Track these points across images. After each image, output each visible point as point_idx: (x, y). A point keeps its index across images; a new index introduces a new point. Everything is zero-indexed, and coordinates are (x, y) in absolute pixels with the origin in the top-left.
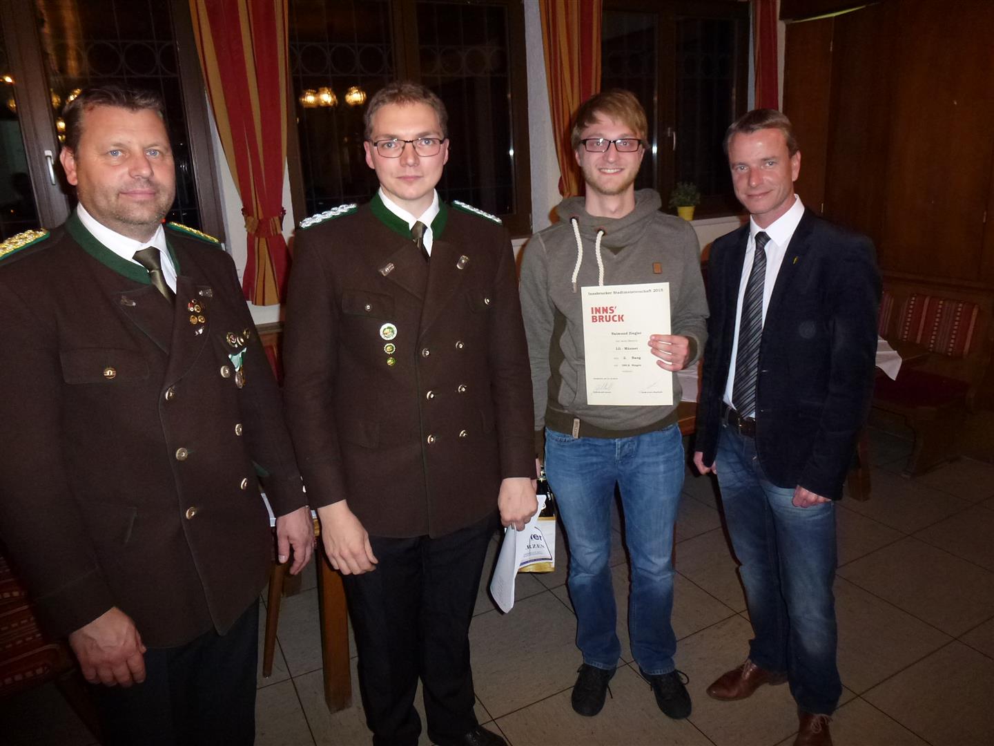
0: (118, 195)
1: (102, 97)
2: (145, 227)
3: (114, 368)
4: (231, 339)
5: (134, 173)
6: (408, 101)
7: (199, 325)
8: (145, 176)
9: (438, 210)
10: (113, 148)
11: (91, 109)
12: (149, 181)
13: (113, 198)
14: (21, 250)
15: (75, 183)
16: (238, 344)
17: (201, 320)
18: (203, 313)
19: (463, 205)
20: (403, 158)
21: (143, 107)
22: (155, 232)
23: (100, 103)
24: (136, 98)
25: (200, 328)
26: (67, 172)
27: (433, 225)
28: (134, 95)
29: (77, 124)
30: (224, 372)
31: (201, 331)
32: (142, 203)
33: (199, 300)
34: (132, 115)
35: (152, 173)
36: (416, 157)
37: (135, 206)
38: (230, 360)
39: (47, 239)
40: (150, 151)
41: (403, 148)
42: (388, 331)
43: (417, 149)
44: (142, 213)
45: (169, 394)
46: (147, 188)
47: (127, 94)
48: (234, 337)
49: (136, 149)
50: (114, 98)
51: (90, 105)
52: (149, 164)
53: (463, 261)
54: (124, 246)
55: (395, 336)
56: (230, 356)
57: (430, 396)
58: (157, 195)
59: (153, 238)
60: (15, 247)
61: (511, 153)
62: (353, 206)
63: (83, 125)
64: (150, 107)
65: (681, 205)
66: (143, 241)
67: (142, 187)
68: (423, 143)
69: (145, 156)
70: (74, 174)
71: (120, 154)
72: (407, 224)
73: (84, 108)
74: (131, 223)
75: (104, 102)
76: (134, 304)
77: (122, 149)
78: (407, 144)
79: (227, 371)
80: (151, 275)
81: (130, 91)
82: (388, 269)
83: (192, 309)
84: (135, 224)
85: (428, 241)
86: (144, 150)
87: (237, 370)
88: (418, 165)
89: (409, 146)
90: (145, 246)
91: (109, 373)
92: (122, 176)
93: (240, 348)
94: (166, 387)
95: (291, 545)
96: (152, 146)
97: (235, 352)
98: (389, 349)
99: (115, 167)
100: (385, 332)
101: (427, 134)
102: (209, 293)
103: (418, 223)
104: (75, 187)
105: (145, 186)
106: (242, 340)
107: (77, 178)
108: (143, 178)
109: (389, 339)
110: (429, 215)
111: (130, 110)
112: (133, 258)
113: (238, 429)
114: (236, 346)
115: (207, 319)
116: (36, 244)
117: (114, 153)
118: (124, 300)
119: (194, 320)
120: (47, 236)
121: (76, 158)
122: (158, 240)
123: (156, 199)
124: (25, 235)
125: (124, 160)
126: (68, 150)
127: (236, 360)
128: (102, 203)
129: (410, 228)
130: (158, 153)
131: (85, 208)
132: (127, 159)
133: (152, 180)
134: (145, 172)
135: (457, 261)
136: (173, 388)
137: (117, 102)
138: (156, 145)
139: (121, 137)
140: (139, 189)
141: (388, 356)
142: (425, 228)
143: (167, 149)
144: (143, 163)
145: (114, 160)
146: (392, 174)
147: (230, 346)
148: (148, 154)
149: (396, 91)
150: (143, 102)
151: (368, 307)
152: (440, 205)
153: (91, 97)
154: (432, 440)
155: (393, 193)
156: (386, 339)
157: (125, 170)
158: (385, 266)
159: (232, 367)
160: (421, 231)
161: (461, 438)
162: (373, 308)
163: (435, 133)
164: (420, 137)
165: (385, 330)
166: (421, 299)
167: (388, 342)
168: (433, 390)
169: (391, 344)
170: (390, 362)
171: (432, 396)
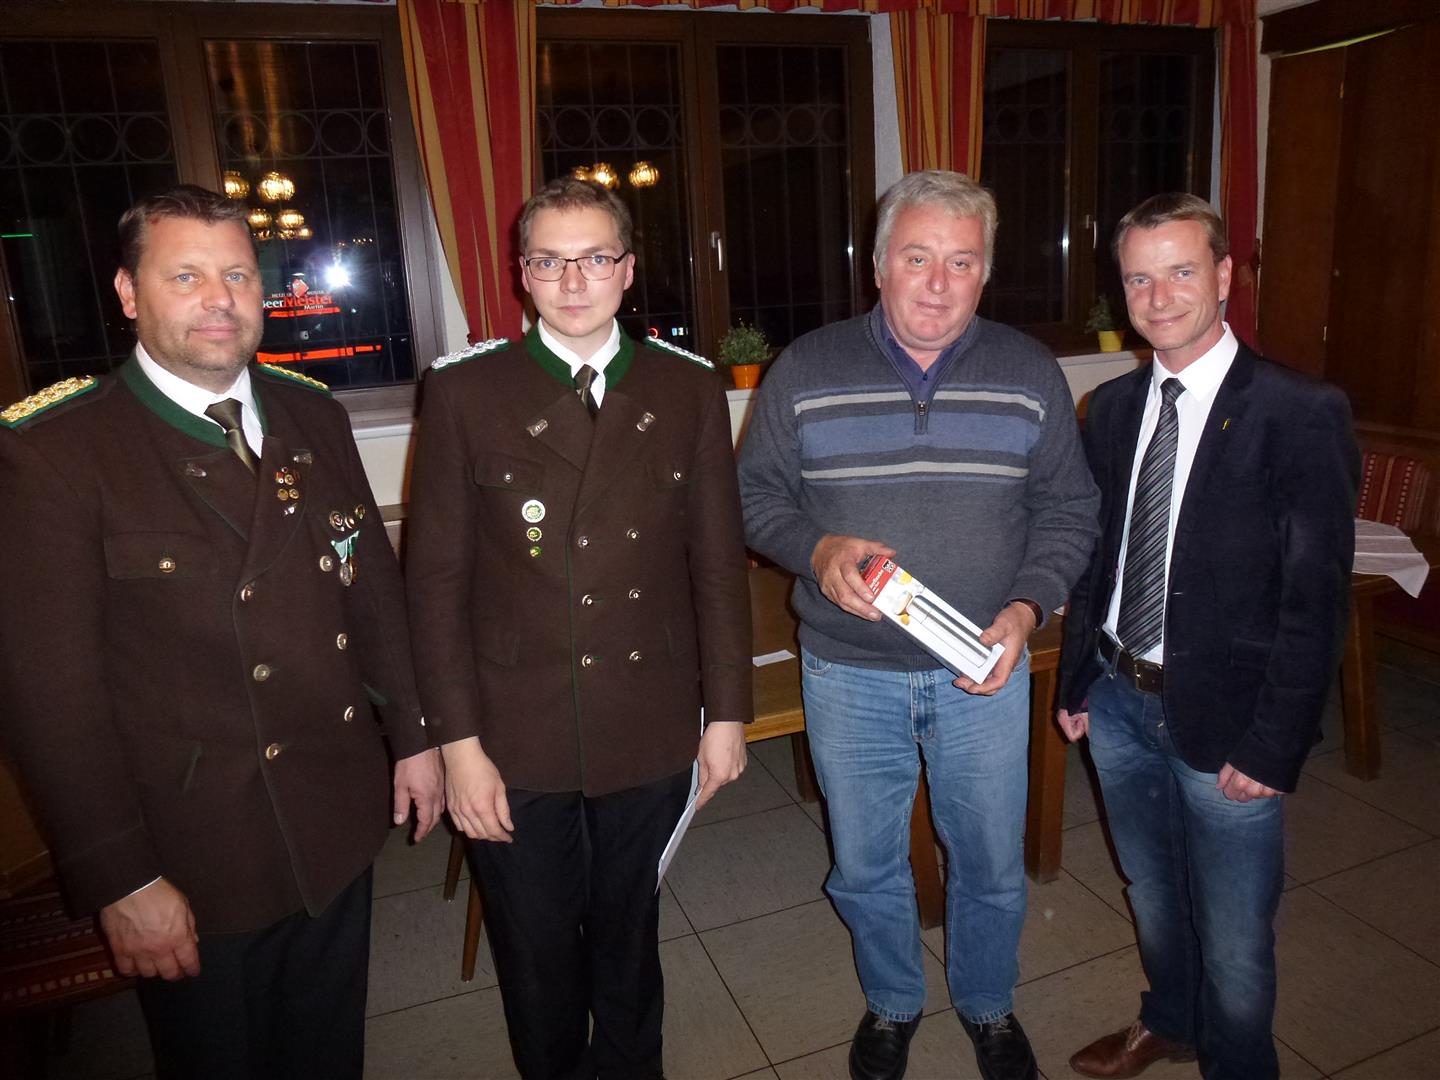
0: (188, 333)
1: (170, 206)
2: (222, 374)
3: (174, 559)
4: (335, 521)
5: (209, 304)
6: (573, 206)
7: (290, 502)
8: (223, 308)
9: (617, 349)
10: (182, 271)
11: (155, 221)
12: (228, 314)
13: (181, 337)
15: (132, 315)
16: (346, 527)
17: (294, 494)
18: (297, 485)
20: (564, 281)
21: (223, 217)
22: (236, 379)
23: (167, 213)
24: (214, 206)
25: (291, 505)
26: (123, 302)
27: (607, 371)
28: (211, 202)
29: (137, 241)
30: (325, 564)
31: (292, 509)
32: (218, 343)
33: (292, 468)
34: (208, 229)
35: (232, 304)
36: (582, 281)
37: (210, 346)
38: (333, 548)
39: (94, 389)
40: (230, 275)
41: (565, 268)
42: (533, 510)
43: (583, 270)
44: (218, 355)
45: (246, 593)
46: (224, 323)
47: (202, 203)
48: (340, 518)
49: (213, 272)
50: (184, 206)
51: (153, 216)
52: (229, 292)
53: (647, 420)
55: (542, 518)
56: (333, 543)
57: (586, 601)
58: (239, 332)
59: (233, 387)
60: (51, 401)
62: (503, 341)
63: (145, 243)
64: (232, 218)
67: (219, 321)
68: (593, 261)
69: (223, 281)
70: (133, 304)
71: (191, 279)
72: (567, 368)
73: (146, 219)
74: (203, 369)
75: (171, 213)
76: (203, 474)
77: (194, 272)
78: (569, 263)
79: (329, 563)
80: (228, 436)
81: (206, 199)
82: (538, 428)
83: (281, 481)
84: (208, 369)
85: (598, 390)
86: (223, 273)
87: (343, 561)
88: (584, 290)
89: (572, 265)
90: (222, 398)
91: (166, 564)
92: (193, 308)
93: (348, 532)
94: (243, 584)
95: (412, 801)
96: (233, 268)
97: (341, 537)
98: (533, 534)
99: (185, 296)
100: (530, 511)
101: (594, 250)
102: (308, 458)
104: (133, 320)
105: (223, 320)
106: (352, 521)
107: (137, 309)
108: (221, 310)
109: (534, 521)
110: (603, 353)
111: (206, 222)
112: (206, 413)
113: (341, 641)
114: (343, 529)
115: (302, 493)
116: (79, 396)
117: (184, 277)
118: (191, 469)
119: (283, 495)
120: (95, 386)
121: (135, 285)
122: (241, 390)
123: (237, 338)
124: (66, 384)
126: (124, 273)
127: (342, 548)
128: (167, 344)
129: (574, 374)
130: (241, 277)
131: (145, 349)
132: (199, 286)
133: (233, 313)
134: (224, 303)
135: (639, 419)
136: (253, 584)
137: (189, 213)
138: (238, 266)
139: (193, 258)
140: (214, 324)
141: (532, 545)
142: (595, 374)
143: (253, 273)
144: (221, 292)
145: (184, 287)
146: (551, 303)
147: (335, 530)
148: (228, 278)
149: (559, 191)
150: (222, 212)
151: (506, 477)
152: (622, 343)
153: (156, 206)
154: (589, 661)
155: (553, 327)
156: (530, 521)
157: (197, 300)
158: (536, 424)
159: (336, 558)
160: (589, 378)
161: (632, 661)
162: (514, 479)
163: (608, 246)
164: (587, 255)
165: (529, 508)
166: (581, 469)
167: (533, 525)
168: (592, 593)
169: (536, 528)
170: (534, 552)
171: (590, 602)
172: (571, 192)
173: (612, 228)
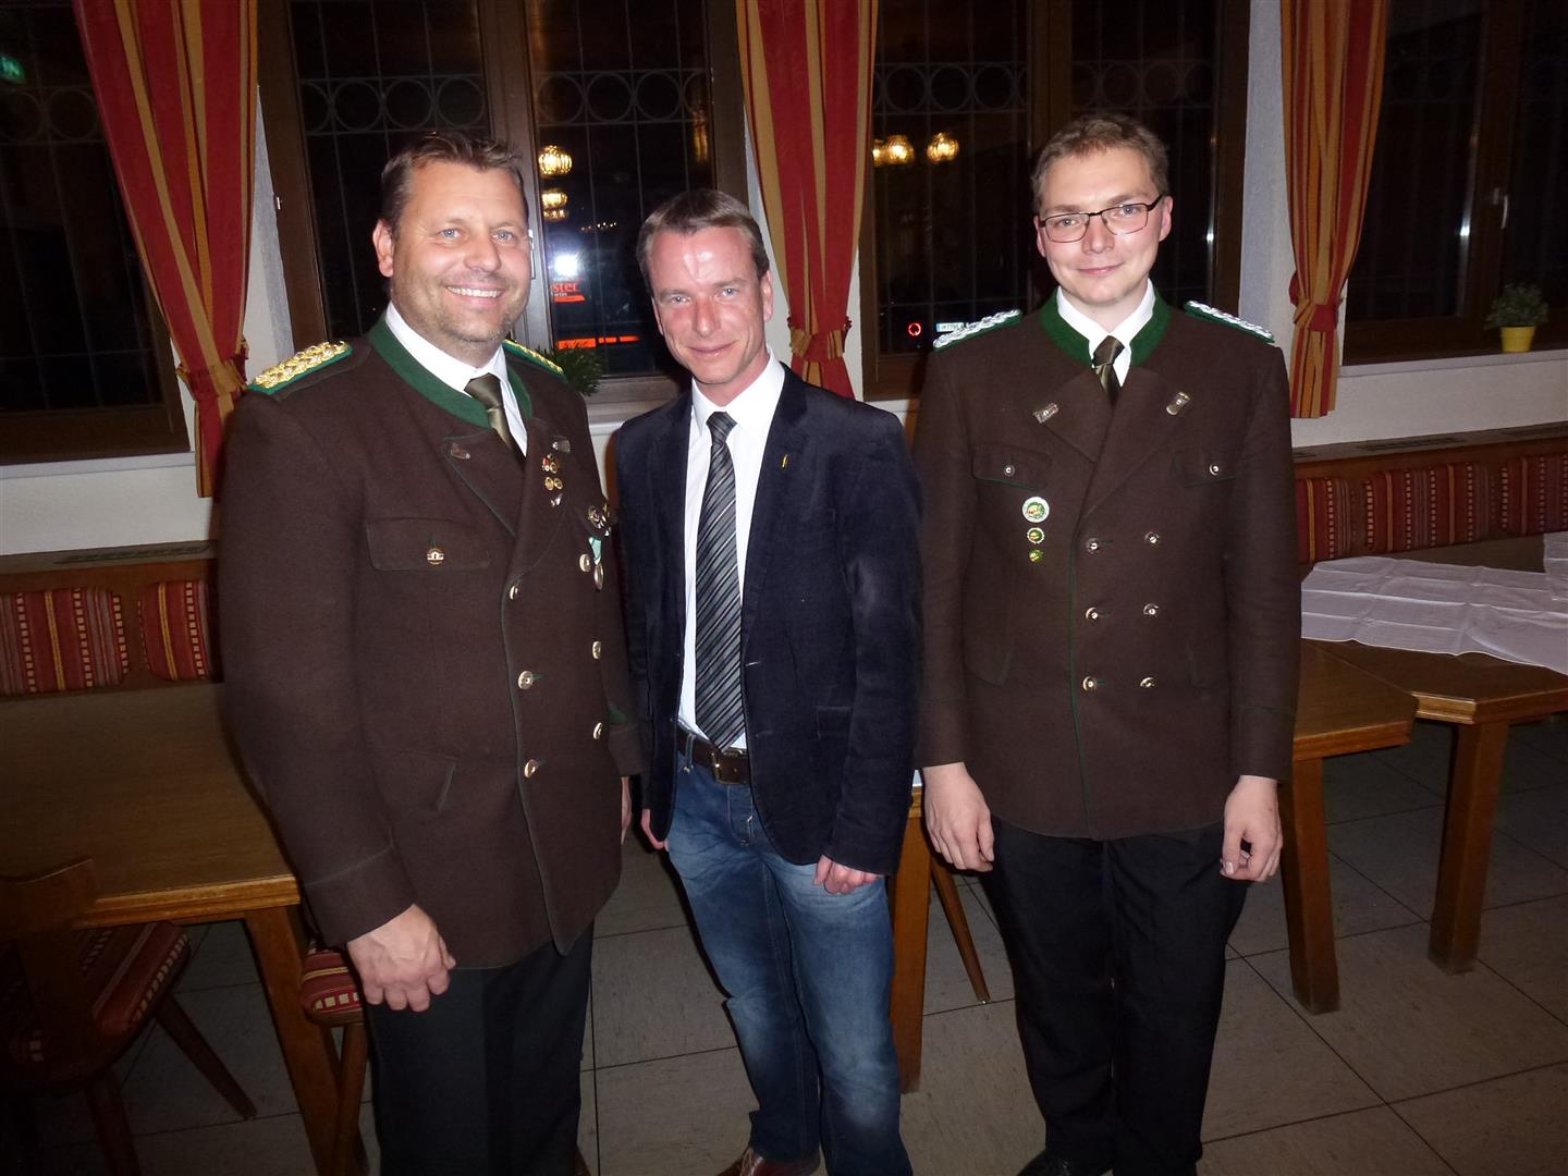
1: (440, 149)
2: (481, 346)
3: (442, 550)
4: (594, 516)
5: (473, 263)
6: (1095, 149)
7: (555, 492)
8: (487, 269)
9: (1149, 316)
10: (447, 226)
11: (423, 166)
12: (493, 275)
14: (317, 371)
15: (388, 273)
17: (558, 484)
18: (560, 475)
19: (1205, 308)
20: (1086, 239)
21: (496, 165)
22: (494, 354)
23: (437, 157)
24: (488, 149)
25: (556, 497)
26: (380, 257)
27: (1135, 343)
28: (484, 146)
29: (401, 189)
30: (585, 563)
31: (558, 501)
32: (478, 312)
35: (499, 264)
36: (1109, 237)
37: (469, 314)
38: (590, 546)
39: (348, 356)
40: (498, 233)
41: (1087, 224)
42: (1036, 509)
43: (1109, 224)
44: (478, 327)
45: (514, 591)
47: (475, 145)
48: (597, 513)
49: (480, 228)
50: (456, 151)
51: (420, 160)
52: (496, 252)
53: (1179, 401)
54: (453, 372)
55: (1045, 517)
56: (591, 541)
57: (1090, 615)
59: (493, 361)
60: (308, 366)
61: (1210, 237)
62: (1014, 313)
63: (410, 191)
64: (504, 166)
65: (1511, 325)
66: (479, 364)
68: (1122, 212)
70: (389, 260)
71: (456, 234)
72: (1086, 342)
73: (413, 165)
74: (460, 338)
75: (440, 157)
76: (468, 456)
77: (460, 227)
78: (1093, 217)
79: (588, 563)
80: (489, 415)
82: (1046, 413)
83: (547, 469)
84: (465, 340)
85: (1122, 366)
86: (491, 230)
87: (597, 562)
88: (1112, 248)
89: (1096, 219)
90: (482, 372)
91: (434, 556)
94: (511, 582)
96: (502, 225)
98: (1034, 536)
100: (1031, 509)
101: (1123, 198)
102: (567, 446)
103: (1109, 340)
104: (387, 279)
107: (394, 266)
108: (484, 270)
109: (1037, 521)
110: (1132, 320)
111: (476, 169)
112: (465, 389)
113: (596, 649)
114: (599, 526)
115: (564, 484)
116: (334, 363)
117: (449, 232)
118: (455, 450)
119: (550, 484)
120: (349, 353)
121: (395, 239)
122: (497, 366)
124: (318, 350)
125: (461, 243)
126: (385, 225)
127: (598, 547)
129: (1093, 348)
130: (510, 236)
131: (399, 312)
132: (466, 242)
133: (498, 273)
134: (490, 263)
135: (1171, 400)
136: (520, 582)
137: (459, 157)
138: (508, 224)
139: (460, 211)
141: (1031, 547)
142: (1120, 348)
144: (488, 251)
146: (1069, 267)
147: (593, 526)
148: (496, 236)
149: (1077, 134)
150: (495, 157)
151: (1008, 470)
152: (1156, 309)
153: (424, 148)
154: (1091, 684)
155: (1074, 294)
156: (1031, 520)
158: (1044, 408)
159: (592, 558)
160: (1114, 350)
161: (1144, 687)
162: (1017, 473)
163: (1139, 193)
164: (1114, 205)
165: (1032, 504)
166: (1094, 459)
167: (1035, 525)
168: (1097, 606)
169: (1038, 529)
170: (1034, 556)
171: (1095, 616)
172: (1092, 132)
173: (1143, 169)
